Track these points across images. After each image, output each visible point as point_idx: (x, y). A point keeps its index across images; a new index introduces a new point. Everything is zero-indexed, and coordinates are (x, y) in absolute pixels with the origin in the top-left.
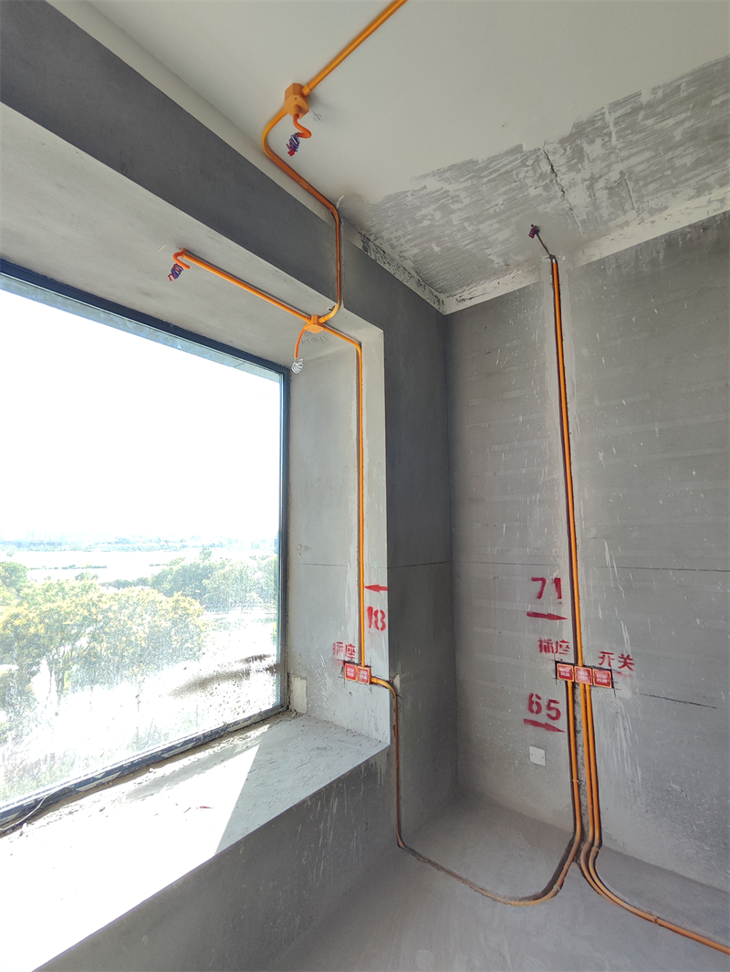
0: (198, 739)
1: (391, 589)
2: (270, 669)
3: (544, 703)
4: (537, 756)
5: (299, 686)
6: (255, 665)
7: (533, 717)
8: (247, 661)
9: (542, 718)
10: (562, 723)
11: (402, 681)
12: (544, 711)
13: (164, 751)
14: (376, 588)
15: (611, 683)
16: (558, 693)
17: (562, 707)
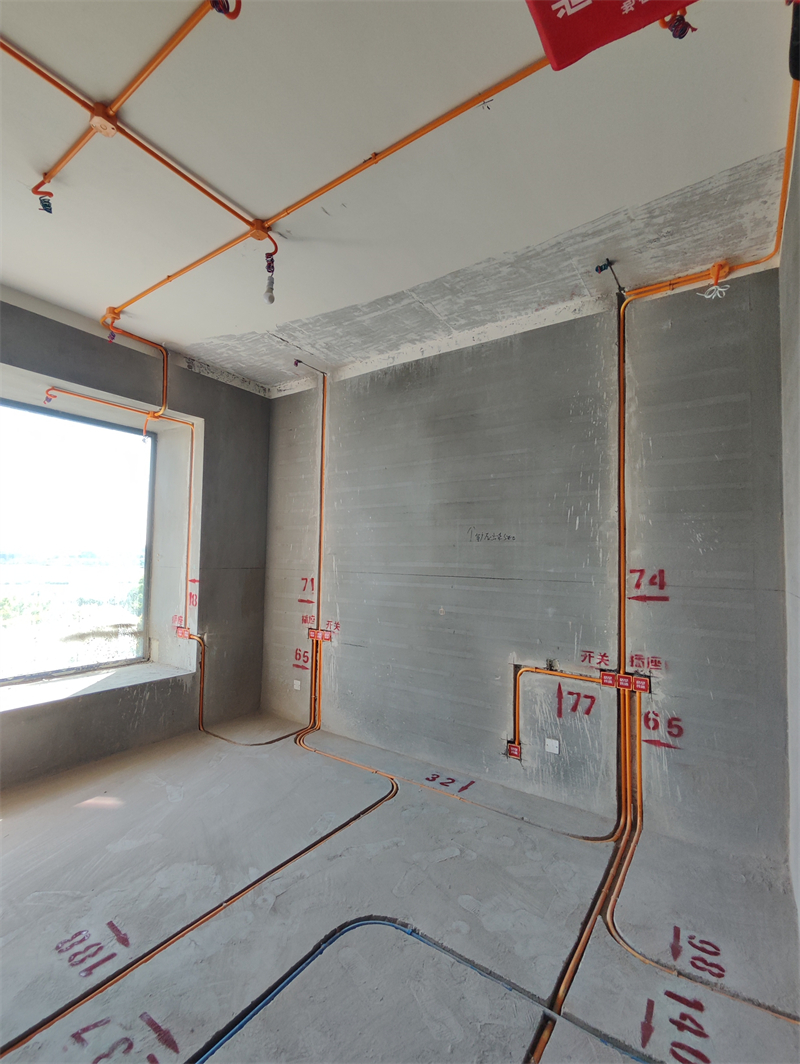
0: (78, 669)
1: (202, 581)
2: (134, 634)
3: (302, 654)
4: (297, 685)
5: (155, 645)
6: (121, 630)
7: (297, 662)
8: (116, 626)
9: (301, 663)
10: (309, 665)
11: (208, 637)
12: (302, 658)
13: (53, 672)
14: (194, 581)
15: (330, 639)
16: (308, 647)
17: (310, 655)
